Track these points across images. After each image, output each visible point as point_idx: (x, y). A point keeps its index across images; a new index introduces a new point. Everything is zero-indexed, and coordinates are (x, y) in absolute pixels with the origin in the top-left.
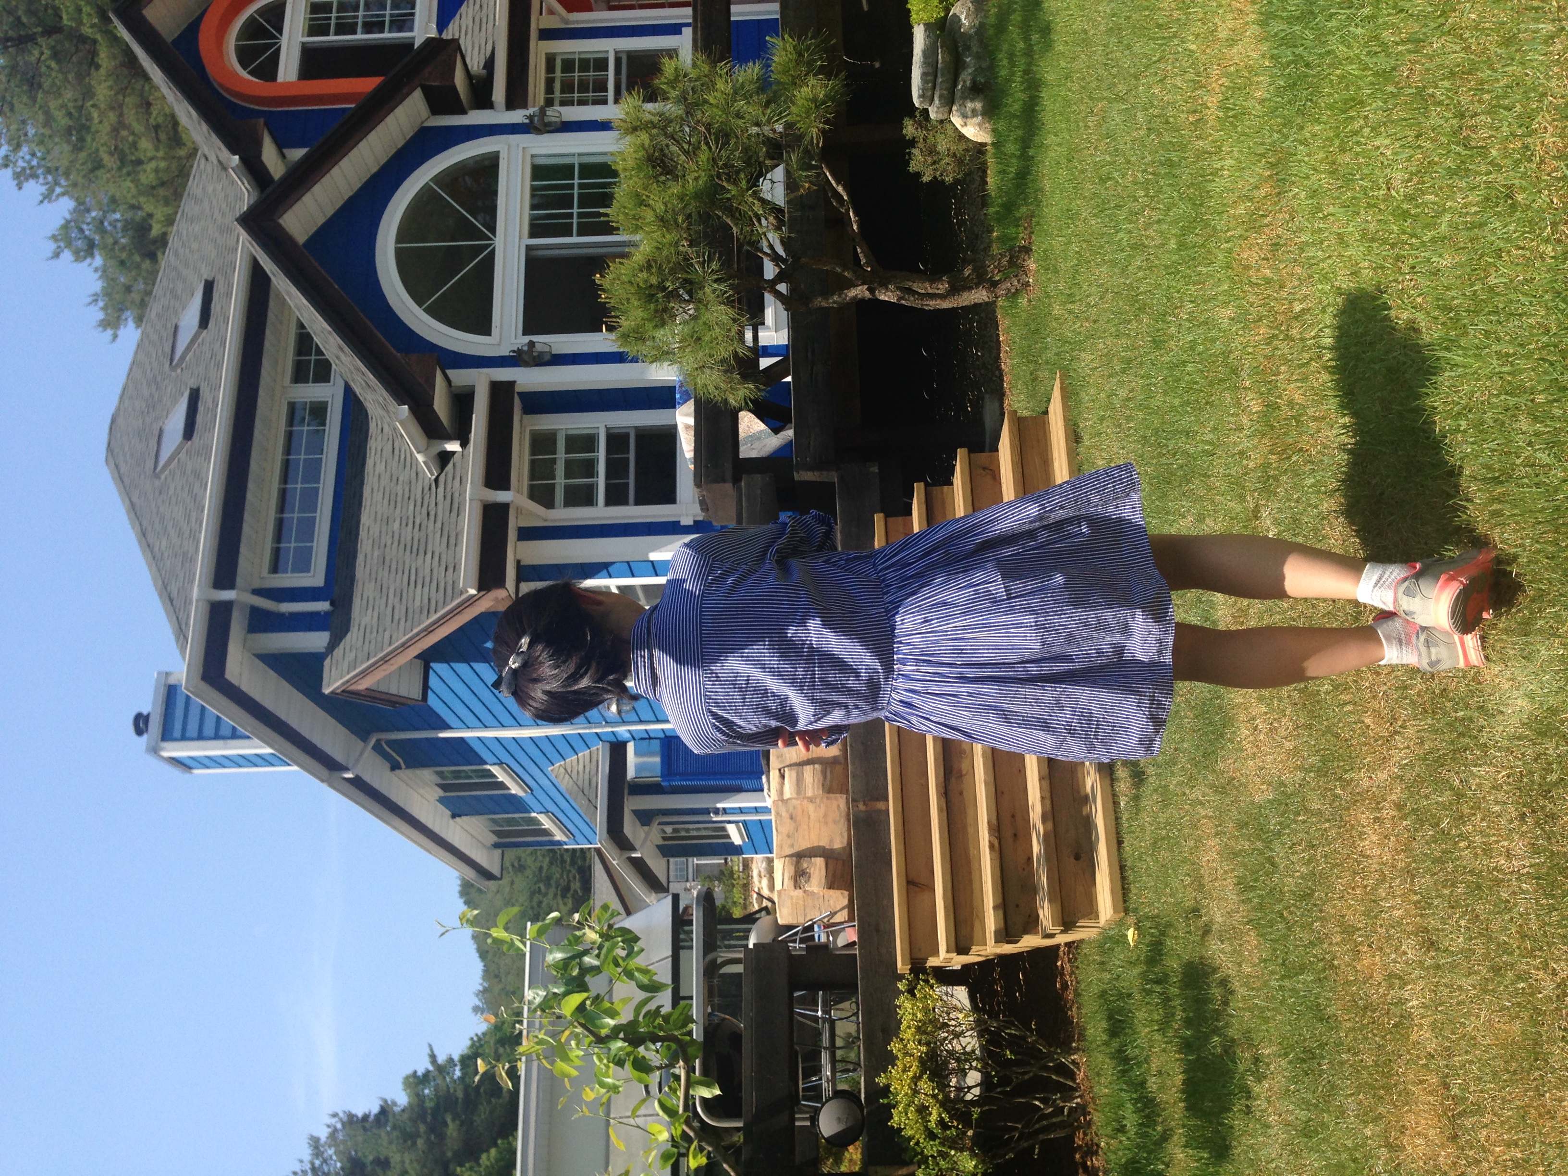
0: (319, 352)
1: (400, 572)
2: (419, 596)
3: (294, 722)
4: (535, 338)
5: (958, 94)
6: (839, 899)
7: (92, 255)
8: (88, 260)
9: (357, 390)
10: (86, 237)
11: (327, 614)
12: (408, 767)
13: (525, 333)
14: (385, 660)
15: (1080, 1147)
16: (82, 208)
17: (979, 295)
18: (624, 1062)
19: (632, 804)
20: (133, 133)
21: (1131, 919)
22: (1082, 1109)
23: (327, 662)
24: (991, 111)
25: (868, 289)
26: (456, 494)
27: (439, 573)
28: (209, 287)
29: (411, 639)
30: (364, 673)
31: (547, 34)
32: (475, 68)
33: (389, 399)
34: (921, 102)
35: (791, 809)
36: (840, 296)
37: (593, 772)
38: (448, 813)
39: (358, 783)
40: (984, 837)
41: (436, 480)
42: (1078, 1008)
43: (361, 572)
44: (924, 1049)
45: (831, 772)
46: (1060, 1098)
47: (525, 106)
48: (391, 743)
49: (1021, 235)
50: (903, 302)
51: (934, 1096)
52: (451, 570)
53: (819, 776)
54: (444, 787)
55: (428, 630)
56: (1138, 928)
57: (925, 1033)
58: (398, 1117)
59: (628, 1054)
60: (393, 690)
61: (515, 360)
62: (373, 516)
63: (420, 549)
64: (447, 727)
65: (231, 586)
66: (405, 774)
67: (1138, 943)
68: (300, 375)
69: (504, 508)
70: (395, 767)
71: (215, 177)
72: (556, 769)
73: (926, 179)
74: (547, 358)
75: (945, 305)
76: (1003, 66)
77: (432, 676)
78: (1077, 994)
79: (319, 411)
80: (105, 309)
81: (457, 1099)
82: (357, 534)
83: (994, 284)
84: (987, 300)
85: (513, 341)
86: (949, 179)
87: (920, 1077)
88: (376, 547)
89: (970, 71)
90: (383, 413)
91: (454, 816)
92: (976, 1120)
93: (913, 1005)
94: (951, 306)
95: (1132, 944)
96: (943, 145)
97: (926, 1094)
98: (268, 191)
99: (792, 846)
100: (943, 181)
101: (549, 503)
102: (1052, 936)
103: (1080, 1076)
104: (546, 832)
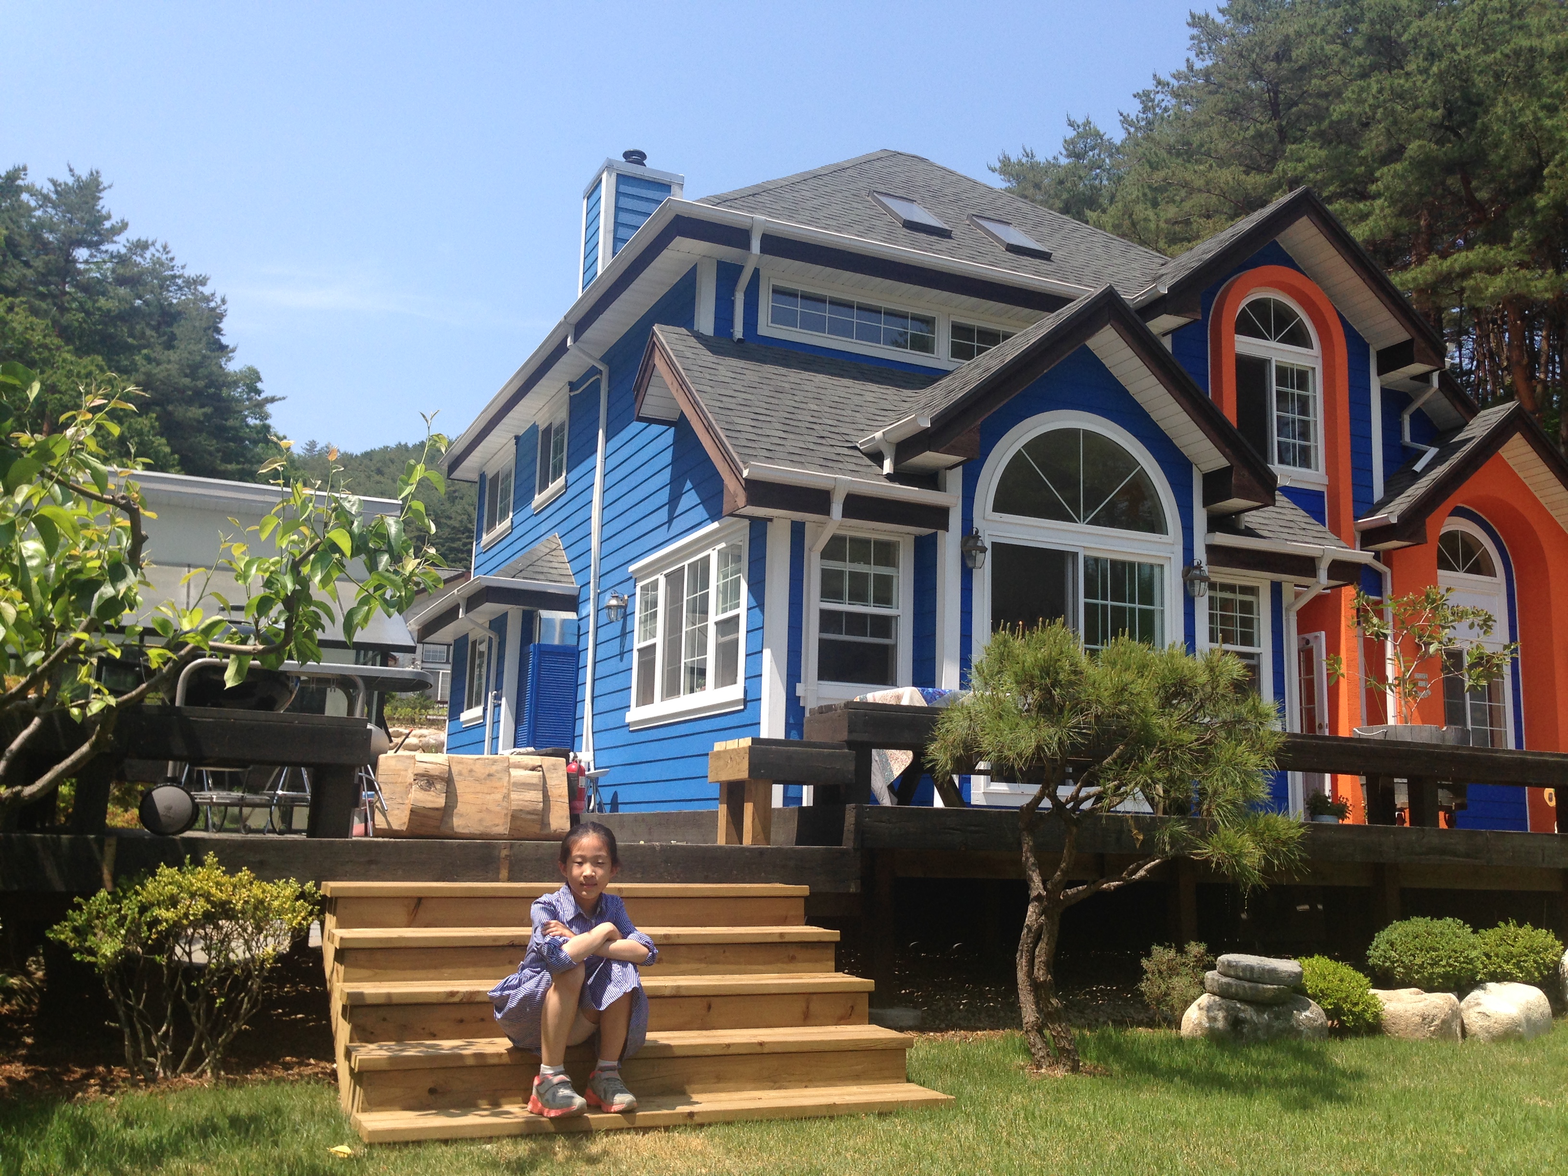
0: (981, 350)
1: (767, 406)
2: (744, 422)
3: (626, 296)
4: (989, 553)
5: (1232, 1003)
6: (399, 820)
7: (1068, 156)
8: (1064, 152)
9: (944, 382)
10: (1086, 152)
11: (731, 335)
12: (571, 397)
13: (994, 544)
14: (682, 384)
15: (110, 1072)
16: (1113, 150)
17: (1029, 1013)
18: (270, 588)
19: (514, 612)
20: (1182, 201)
21: (361, 1151)
22: (152, 1079)
23: (683, 331)
24: (1214, 1037)
25: (1039, 894)
26: (840, 465)
27: (765, 443)
28: (1045, 256)
29: (702, 411)
30: (671, 365)
31: (1276, 590)
32: (1247, 519)
33: (937, 411)
34: (1223, 963)
35: (498, 775)
36: (1033, 864)
37: (550, 577)
38: (521, 432)
39: (560, 350)
40: (463, 986)
41: (855, 448)
42: (262, 1082)
43: (769, 369)
44: (239, 907)
45: (533, 821)
46: (166, 1054)
47: (1210, 563)
48: (596, 385)
49: (1088, 1062)
50: (1025, 931)
51: (186, 915)
52: (768, 454)
53: (530, 807)
54: (547, 431)
55: (709, 428)
56: (350, 1159)
57: (256, 908)
58: (214, 361)
59: (277, 593)
60: (650, 390)
61: (969, 533)
62: (822, 385)
63: (789, 426)
64: (607, 439)
65: (763, 250)
66: (565, 395)
67: (333, 1156)
68: (959, 330)
69: (825, 509)
70: (572, 386)
71: (1147, 271)
72: (555, 539)
73: (1145, 963)
74: (970, 564)
75: (1021, 975)
76: (1260, 1054)
77: (660, 428)
78: (279, 1081)
79: (924, 345)
80: (1020, 163)
81: (226, 420)
82: (805, 370)
83: (1040, 1030)
84: (1025, 1021)
85: (987, 532)
86: (1143, 986)
87: (208, 901)
88: (793, 386)
89: (1255, 1018)
90: (923, 402)
91: (517, 438)
92: (153, 960)
93: (288, 898)
94: (1020, 981)
95: (333, 1150)
96: (1179, 983)
97: (190, 906)
98: (1137, 317)
99: (460, 774)
100: (1142, 981)
101: (826, 554)
102: (348, 1054)
103: (188, 1078)
104: (491, 526)
